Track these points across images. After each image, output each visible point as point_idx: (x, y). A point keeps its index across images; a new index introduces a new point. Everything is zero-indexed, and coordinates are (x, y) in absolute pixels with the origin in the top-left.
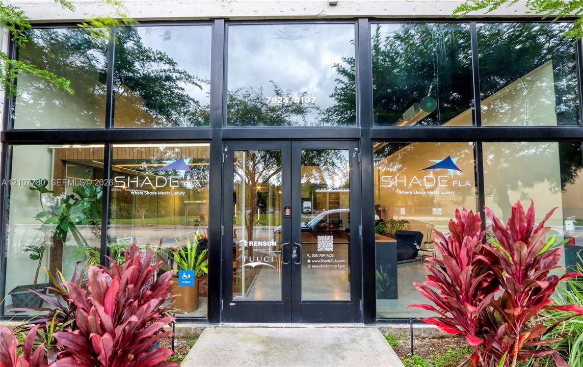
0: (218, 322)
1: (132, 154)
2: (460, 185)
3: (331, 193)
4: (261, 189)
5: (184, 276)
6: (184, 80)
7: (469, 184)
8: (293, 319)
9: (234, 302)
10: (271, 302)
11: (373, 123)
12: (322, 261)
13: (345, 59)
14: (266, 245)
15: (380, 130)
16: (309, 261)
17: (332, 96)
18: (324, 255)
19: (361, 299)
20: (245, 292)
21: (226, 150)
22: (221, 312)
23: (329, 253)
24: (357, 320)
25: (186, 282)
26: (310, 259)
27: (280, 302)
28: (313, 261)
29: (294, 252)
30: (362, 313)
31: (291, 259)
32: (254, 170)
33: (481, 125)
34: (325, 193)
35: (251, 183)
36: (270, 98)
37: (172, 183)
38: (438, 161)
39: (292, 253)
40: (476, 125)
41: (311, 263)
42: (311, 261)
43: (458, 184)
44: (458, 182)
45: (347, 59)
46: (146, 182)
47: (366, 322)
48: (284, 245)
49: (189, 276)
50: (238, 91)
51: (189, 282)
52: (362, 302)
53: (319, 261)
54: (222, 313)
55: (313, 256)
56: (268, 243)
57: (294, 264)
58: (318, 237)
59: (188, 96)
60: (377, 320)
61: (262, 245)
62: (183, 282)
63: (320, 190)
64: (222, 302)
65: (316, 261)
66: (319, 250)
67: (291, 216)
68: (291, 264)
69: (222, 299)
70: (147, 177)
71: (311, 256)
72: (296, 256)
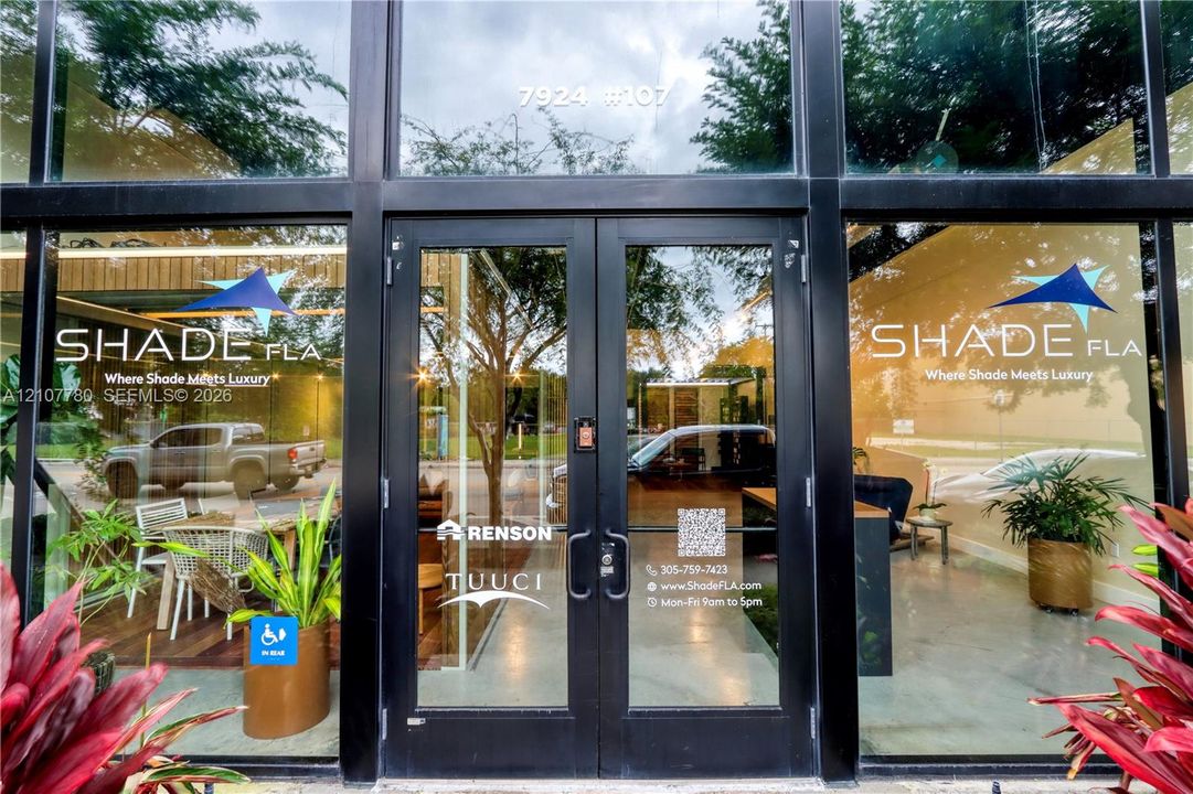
0: (371, 777)
1: (155, 274)
2: (1108, 354)
3: (678, 390)
4: (521, 378)
5: (268, 633)
6: (302, 76)
7: (1136, 350)
8: (603, 765)
9: (421, 715)
10: (536, 713)
11: (846, 166)
12: (693, 585)
13: (731, 42)
14: (519, 537)
15: (867, 184)
16: (652, 587)
17: (698, 139)
18: (698, 568)
19: (811, 702)
20: (470, 651)
21: (395, 246)
22: (380, 746)
23: (715, 561)
24: (800, 768)
25: (273, 653)
26: (654, 580)
27: (564, 713)
28: (664, 587)
29: (607, 558)
30: (817, 746)
31: (598, 581)
32: (503, 331)
33: (1169, 174)
34: (665, 389)
35: (496, 365)
36: (530, 90)
37: (230, 347)
38: (1042, 281)
39: (599, 563)
40: (1154, 173)
41: (659, 594)
42: (659, 587)
43: (1103, 350)
44: (1102, 345)
45: (735, 42)
46: (149, 346)
47: (830, 776)
48: (576, 541)
49: (282, 634)
50: (460, 135)
51: (283, 653)
52: (814, 713)
53: (682, 587)
54: (384, 749)
55: (665, 569)
56: (526, 530)
57: (607, 597)
58: (681, 511)
59: (312, 121)
60: (862, 765)
61: (506, 537)
62: (264, 653)
63: (655, 381)
64: (384, 714)
65: (673, 587)
66: (681, 554)
67: (595, 450)
68: (597, 596)
69: (384, 707)
70: (155, 331)
71: (660, 570)
72: (610, 570)
